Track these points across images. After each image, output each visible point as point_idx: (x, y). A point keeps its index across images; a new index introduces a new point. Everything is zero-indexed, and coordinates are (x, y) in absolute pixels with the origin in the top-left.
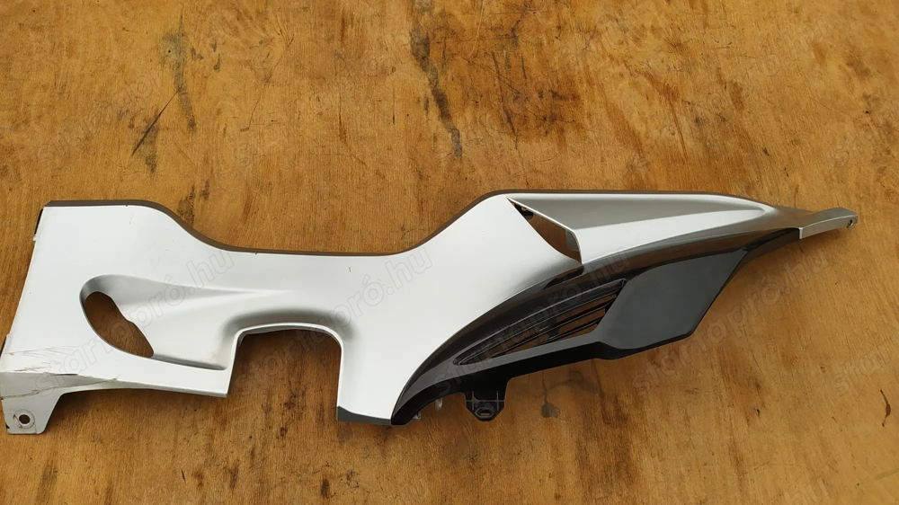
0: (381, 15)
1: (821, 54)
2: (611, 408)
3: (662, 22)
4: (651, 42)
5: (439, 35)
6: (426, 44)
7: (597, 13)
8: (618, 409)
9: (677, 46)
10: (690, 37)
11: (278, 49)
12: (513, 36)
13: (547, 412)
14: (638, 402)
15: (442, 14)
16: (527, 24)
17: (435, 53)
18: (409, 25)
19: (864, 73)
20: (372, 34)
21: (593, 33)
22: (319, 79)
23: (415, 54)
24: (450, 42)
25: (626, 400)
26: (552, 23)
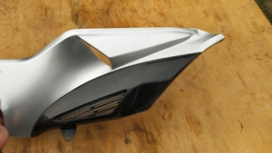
0: (60, 6)
1: (206, 14)
2: (150, 137)
3: (156, 7)
4: (153, 13)
5: (82, 13)
6: (77, 15)
7: (135, 5)
8: (152, 137)
9: (162, 14)
10: (166, 11)
11: (21, 19)
12: (107, 12)
13: (127, 142)
14: (159, 134)
15: (82, 6)
16: (112, 9)
17: (80, 19)
18: (70, 10)
19: (220, 20)
20: (57, 13)
21: (134, 11)
22: (36, 28)
23: (73, 19)
24: (86, 15)
25: (155, 134)
26: (120, 8)
